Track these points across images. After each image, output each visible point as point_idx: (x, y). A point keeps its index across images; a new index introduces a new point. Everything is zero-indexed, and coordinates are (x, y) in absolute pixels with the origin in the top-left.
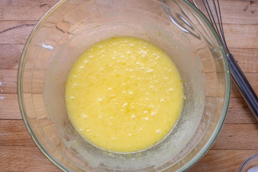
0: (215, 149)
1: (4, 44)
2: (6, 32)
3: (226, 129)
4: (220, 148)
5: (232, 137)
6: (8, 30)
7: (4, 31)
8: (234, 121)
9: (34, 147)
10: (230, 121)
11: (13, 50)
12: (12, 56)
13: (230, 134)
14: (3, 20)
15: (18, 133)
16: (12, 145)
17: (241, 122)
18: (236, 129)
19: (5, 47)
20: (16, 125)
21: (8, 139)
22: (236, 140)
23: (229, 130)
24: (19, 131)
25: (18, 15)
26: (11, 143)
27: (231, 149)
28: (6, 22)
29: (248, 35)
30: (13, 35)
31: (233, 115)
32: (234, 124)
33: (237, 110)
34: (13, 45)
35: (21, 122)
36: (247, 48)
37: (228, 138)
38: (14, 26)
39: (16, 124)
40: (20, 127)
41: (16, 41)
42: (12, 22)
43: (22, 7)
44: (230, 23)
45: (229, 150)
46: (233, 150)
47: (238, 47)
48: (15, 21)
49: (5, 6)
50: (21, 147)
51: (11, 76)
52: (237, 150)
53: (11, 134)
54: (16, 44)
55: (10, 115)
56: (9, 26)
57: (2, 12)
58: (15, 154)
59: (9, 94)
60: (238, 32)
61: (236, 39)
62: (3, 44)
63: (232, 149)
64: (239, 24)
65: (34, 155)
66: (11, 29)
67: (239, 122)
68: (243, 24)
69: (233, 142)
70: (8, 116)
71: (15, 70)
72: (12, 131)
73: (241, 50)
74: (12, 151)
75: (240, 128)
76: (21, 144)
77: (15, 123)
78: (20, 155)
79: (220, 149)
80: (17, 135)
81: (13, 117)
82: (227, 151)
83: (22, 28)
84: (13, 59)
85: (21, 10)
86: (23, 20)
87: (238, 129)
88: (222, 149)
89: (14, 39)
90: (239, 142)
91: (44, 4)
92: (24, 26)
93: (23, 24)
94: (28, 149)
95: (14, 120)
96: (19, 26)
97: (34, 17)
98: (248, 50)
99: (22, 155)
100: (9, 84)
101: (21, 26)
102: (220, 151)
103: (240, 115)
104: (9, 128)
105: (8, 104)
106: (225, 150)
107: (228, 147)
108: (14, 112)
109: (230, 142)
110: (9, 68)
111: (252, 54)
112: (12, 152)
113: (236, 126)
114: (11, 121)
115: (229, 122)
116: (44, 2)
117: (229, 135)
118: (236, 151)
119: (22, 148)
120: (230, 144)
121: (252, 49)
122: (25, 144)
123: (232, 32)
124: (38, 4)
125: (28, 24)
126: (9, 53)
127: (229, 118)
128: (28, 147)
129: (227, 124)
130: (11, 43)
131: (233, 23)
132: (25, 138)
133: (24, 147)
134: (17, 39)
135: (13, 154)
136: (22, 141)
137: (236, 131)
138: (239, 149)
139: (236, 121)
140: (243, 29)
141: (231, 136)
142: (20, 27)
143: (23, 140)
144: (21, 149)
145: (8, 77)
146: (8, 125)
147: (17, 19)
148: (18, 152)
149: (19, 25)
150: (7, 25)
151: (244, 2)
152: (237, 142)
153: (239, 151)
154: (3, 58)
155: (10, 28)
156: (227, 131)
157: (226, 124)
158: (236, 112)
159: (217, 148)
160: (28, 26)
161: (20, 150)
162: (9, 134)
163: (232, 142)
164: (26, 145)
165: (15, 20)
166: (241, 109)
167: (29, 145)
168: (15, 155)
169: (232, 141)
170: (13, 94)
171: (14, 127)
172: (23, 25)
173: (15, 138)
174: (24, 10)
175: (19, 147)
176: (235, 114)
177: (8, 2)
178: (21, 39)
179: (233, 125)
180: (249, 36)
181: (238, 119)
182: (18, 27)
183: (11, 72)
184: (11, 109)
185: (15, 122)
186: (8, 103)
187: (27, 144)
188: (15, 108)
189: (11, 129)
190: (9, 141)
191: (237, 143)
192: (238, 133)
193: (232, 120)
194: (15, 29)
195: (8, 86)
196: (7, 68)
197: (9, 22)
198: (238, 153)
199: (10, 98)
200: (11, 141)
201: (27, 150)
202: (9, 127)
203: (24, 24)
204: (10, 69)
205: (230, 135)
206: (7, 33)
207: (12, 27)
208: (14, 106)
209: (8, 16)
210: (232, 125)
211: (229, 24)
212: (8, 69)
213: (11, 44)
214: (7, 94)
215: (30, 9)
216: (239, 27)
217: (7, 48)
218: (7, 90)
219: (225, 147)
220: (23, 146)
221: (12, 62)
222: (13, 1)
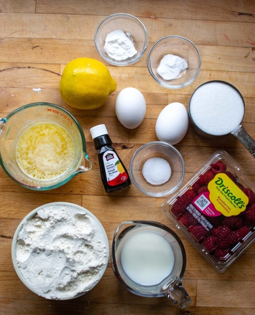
11: (3, 93)
12: (2, 100)
15: (8, 179)
16: (2, 191)
25: (9, 57)
29: (248, 83)
30: (4, 77)
36: (246, 97)
38: (4, 68)
41: (6, 84)
42: (3, 64)
43: (13, 48)
44: (230, 70)
50: (11, 192)
54: (6, 87)
58: (5, 200)
60: (237, 80)
64: (239, 72)
65: (25, 201)
68: (244, 72)
71: (5, 114)
72: (2, 177)
74: (2, 197)
83: (13, 70)
84: (3, 103)
85: (12, 51)
86: (14, 62)
89: (4, 82)
91: (36, 46)
92: (16, 68)
94: (18, 194)
97: (26, 59)
98: (247, 99)
99: (12, 201)
101: (11, 68)
111: (252, 103)
112: (2, 198)
116: (36, 44)
121: (251, 98)
123: (231, 79)
124: (30, 46)
125: (19, 66)
131: (233, 70)
132: (15, 184)
134: (7, 82)
135: (2, 200)
140: (243, 77)
142: (10, 69)
143: (13, 185)
144: (11, 195)
147: (8, 61)
148: (8, 198)
149: (9, 67)
151: (245, 48)
160: (19, 69)
164: (16, 191)
165: (6, 62)
167: (20, 191)
172: (14, 67)
173: (5, 184)
174: (15, 52)
175: (9, 193)
178: (11, 82)
180: (248, 85)
182: (8, 69)
183: (1, 116)
194: (5, 72)
204: (1, 113)
207: (2, 70)
211: (228, 71)
213: (2, 87)
215: (21, 51)
216: (239, 75)
220: (13, 191)
221: (2, 106)
222: (3, 41)
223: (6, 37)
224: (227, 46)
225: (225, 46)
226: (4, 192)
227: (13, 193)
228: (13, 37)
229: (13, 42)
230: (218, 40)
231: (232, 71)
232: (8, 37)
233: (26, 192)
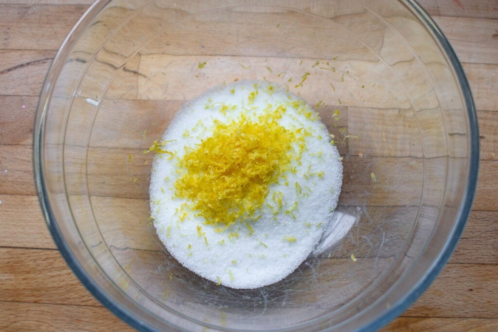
0: (438, 315)
1: (7, 96)
2: (11, 72)
3: (461, 275)
4: (449, 314)
5: (473, 291)
6: (16, 68)
7: (9, 70)
8: (479, 258)
9: (58, 307)
10: (469, 257)
11: (24, 107)
12: (22, 119)
13: (469, 286)
14: (8, 48)
15: (26, 276)
16: (13, 301)
17: (491, 260)
18: (483, 276)
19: (8, 102)
20: (23, 260)
21: (4, 288)
22: (483, 298)
23: (469, 277)
24: (28, 272)
25: (38, 40)
26: (11, 297)
27: (471, 318)
28: (13, 53)
30: (27, 78)
31: (475, 246)
32: (478, 264)
33: (484, 235)
34: (25, 97)
35: (33, 253)
37: (466, 293)
38: (29, 61)
39: (24, 256)
40: (31, 263)
41: (32, 89)
42: (26, 52)
43: (47, 23)
44: (467, 61)
45: (469, 319)
46: (477, 320)
47: (483, 109)
48: (31, 50)
49: (12, 22)
50: (31, 304)
51: (18, 159)
52: (485, 318)
53: (12, 277)
54: (31, 96)
55: (11, 237)
56: (19, 60)
57: (7, 33)
58: (19, 319)
59: (12, 194)
60: (482, 78)
61: (478, 93)
62: (5, 95)
63: (475, 317)
64: (485, 64)
65: (58, 321)
66: (22, 66)
67: (488, 260)
68: (494, 64)
69: (476, 303)
70: (8, 240)
71: (27, 146)
72: (15, 272)
73: (490, 115)
74: (12, 312)
75: (490, 273)
76: (33, 299)
77: (22, 254)
78: (29, 322)
79: (449, 318)
80: (24, 279)
81: (19, 242)
82: (465, 321)
83: (45, 64)
84: (23, 126)
85: (45, 29)
86: (47, 48)
87: (487, 274)
88: (453, 317)
89: (28, 85)
90: (489, 302)
92: (50, 61)
93: (47, 57)
94: (45, 308)
95: (19, 248)
96: (38, 61)
99: (32, 322)
100: (14, 176)
101: (42, 60)
102: (449, 321)
103: (490, 247)
104: (7, 265)
105: (7, 215)
106: (460, 319)
107: (467, 312)
108: (19, 232)
109: (469, 302)
110: (15, 143)
112: (12, 315)
113: (483, 268)
114: (12, 251)
115: (467, 261)
117: (467, 288)
118: (484, 322)
119: (34, 307)
120: (469, 306)
122: (39, 298)
126: (16, 114)
127: (467, 251)
128: (45, 305)
129: (464, 265)
130: (21, 94)
131: (473, 60)
132: (41, 286)
133: (38, 305)
134: (33, 86)
135: (12, 320)
136: (36, 293)
137: (482, 278)
138: (489, 316)
139: (481, 258)
140: (493, 74)
141: (471, 290)
142: (40, 62)
143: (35, 290)
144: (30, 309)
145: (12, 161)
146: (6, 259)
147: (36, 47)
148: (24, 315)
149: (38, 58)
150: (15, 59)
151: (492, 20)
152: (485, 302)
153: (488, 321)
154: (3, 124)
155: (20, 63)
156: (465, 279)
157: (461, 265)
158: (482, 240)
159: (442, 314)
161: (28, 310)
162: (7, 276)
163: (475, 301)
164: (41, 301)
165: (33, 49)
166: (491, 235)
167: (49, 300)
168: (18, 322)
169: (475, 299)
170: (21, 195)
171: (17, 262)
172: (47, 59)
173: (20, 286)
174: (51, 30)
175: (28, 305)
176: (480, 243)
177: (19, 13)
179: (476, 268)
181: (485, 254)
182: (36, 63)
183: (19, 151)
184: (14, 225)
185: (20, 253)
186: (8, 213)
187: (45, 299)
188: (23, 224)
189: (12, 268)
190: (8, 291)
191: (486, 305)
192: (486, 285)
193: (473, 257)
194: (30, 67)
195: (10, 179)
196: (10, 143)
197: (19, 53)
198: (488, 326)
199: (13, 203)
200: (12, 292)
201: (43, 312)
202: (8, 263)
203: (49, 57)
204: (18, 144)
205: (471, 288)
206: (15, 74)
207: (24, 63)
208: (20, 220)
209: (18, 42)
210: (473, 268)
211: (464, 63)
212: (13, 145)
213: (22, 96)
214: (8, 196)
215: (62, 28)
216: (484, 70)
217: (12, 104)
218: (7, 186)
219: (461, 312)
220: (35, 302)
221: (21, 131)
222: (30, 12)
223: (35, 4)
224: (458, 17)
225: (455, 16)
226: (16, 303)
227: (34, 305)
228: (49, 3)
229: (47, 13)
230: (439, 5)
231: (471, 62)
232: (39, 3)
233: (61, 304)
